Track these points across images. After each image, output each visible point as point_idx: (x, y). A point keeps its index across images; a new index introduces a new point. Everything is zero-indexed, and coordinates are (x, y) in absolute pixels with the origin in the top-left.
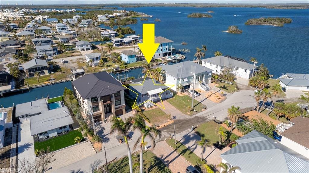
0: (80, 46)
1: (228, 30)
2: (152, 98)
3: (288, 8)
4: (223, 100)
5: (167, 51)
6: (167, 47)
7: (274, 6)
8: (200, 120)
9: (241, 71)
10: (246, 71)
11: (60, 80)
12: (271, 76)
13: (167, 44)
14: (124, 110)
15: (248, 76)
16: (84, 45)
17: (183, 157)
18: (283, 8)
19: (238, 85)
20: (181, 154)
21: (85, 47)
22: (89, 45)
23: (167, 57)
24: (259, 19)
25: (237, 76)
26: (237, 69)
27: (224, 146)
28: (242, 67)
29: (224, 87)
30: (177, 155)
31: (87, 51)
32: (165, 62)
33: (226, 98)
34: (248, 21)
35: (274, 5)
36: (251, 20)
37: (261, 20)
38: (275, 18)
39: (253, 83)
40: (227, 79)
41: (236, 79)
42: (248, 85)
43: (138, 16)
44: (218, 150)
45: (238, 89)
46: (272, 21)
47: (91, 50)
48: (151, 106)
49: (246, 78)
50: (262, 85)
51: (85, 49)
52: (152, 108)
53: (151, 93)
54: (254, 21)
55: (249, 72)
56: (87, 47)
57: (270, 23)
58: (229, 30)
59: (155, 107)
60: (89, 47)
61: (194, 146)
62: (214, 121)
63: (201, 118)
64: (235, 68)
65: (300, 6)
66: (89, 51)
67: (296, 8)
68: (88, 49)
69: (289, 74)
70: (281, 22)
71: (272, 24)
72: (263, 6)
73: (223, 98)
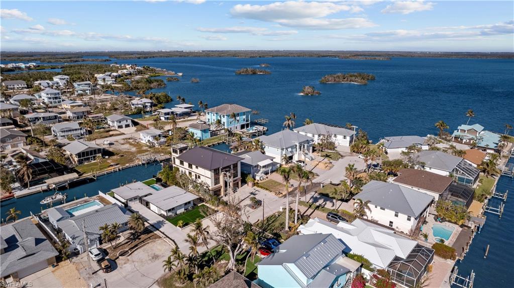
0: (117, 121)
1: (302, 93)
2: (262, 170)
3: (366, 58)
4: (331, 168)
5: (245, 123)
6: (244, 117)
7: (348, 56)
8: (317, 185)
9: (340, 137)
10: (345, 137)
11: (127, 165)
12: (370, 141)
13: (244, 114)
14: (240, 183)
15: (348, 143)
16: (123, 120)
17: (318, 211)
18: (361, 58)
19: (340, 153)
20: (316, 209)
21: (124, 123)
22: (129, 119)
23: (245, 130)
24: (336, 76)
25: (336, 144)
26: (335, 136)
27: (349, 200)
28: (340, 134)
29: (327, 156)
30: (312, 211)
31: (127, 128)
32: (247, 136)
33: (334, 165)
34: (323, 78)
35: (348, 54)
36: (326, 76)
37: (338, 77)
38: (356, 74)
39: (355, 149)
40: (327, 148)
41: (336, 147)
42: (350, 152)
43: (158, 74)
44: (345, 203)
45: (342, 156)
46: (353, 78)
47: (132, 126)
48: (263, 179)
49: (345, 145)
50: (364, 150)
51: (124, 126)
52: (265, 180)
53: (262, 164)
54: (330, 79)
55: (348, 139)
56: (127, 123)
57: (351, 81)
58: (303, 91)
59: (267, 179)
60: (129, 122)
61: (324, 203)
62: (331, 184)
63: (317, 183)
64: (333, 135)
65: (379, 56)
66: (129, 128)
67: (375, 59)
68: (127, 126)
69: (388, 138)
70: (363, 78)
71: (353, 81)
72: (333, 54)
73: (330, 165)
